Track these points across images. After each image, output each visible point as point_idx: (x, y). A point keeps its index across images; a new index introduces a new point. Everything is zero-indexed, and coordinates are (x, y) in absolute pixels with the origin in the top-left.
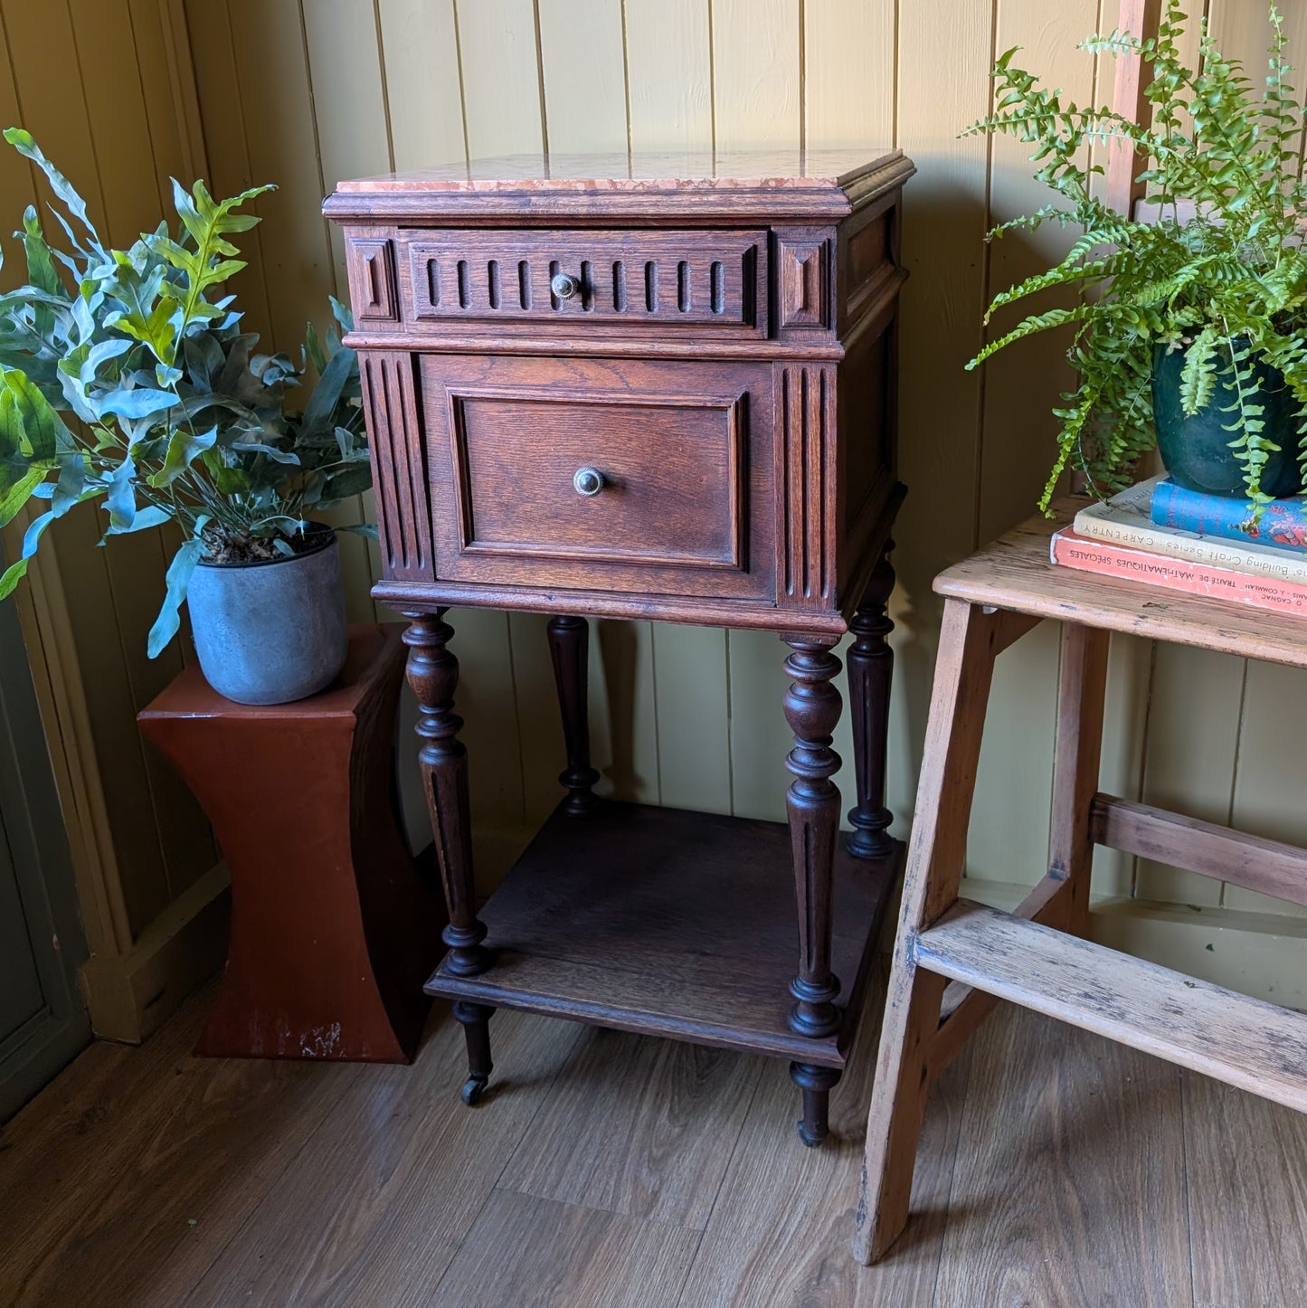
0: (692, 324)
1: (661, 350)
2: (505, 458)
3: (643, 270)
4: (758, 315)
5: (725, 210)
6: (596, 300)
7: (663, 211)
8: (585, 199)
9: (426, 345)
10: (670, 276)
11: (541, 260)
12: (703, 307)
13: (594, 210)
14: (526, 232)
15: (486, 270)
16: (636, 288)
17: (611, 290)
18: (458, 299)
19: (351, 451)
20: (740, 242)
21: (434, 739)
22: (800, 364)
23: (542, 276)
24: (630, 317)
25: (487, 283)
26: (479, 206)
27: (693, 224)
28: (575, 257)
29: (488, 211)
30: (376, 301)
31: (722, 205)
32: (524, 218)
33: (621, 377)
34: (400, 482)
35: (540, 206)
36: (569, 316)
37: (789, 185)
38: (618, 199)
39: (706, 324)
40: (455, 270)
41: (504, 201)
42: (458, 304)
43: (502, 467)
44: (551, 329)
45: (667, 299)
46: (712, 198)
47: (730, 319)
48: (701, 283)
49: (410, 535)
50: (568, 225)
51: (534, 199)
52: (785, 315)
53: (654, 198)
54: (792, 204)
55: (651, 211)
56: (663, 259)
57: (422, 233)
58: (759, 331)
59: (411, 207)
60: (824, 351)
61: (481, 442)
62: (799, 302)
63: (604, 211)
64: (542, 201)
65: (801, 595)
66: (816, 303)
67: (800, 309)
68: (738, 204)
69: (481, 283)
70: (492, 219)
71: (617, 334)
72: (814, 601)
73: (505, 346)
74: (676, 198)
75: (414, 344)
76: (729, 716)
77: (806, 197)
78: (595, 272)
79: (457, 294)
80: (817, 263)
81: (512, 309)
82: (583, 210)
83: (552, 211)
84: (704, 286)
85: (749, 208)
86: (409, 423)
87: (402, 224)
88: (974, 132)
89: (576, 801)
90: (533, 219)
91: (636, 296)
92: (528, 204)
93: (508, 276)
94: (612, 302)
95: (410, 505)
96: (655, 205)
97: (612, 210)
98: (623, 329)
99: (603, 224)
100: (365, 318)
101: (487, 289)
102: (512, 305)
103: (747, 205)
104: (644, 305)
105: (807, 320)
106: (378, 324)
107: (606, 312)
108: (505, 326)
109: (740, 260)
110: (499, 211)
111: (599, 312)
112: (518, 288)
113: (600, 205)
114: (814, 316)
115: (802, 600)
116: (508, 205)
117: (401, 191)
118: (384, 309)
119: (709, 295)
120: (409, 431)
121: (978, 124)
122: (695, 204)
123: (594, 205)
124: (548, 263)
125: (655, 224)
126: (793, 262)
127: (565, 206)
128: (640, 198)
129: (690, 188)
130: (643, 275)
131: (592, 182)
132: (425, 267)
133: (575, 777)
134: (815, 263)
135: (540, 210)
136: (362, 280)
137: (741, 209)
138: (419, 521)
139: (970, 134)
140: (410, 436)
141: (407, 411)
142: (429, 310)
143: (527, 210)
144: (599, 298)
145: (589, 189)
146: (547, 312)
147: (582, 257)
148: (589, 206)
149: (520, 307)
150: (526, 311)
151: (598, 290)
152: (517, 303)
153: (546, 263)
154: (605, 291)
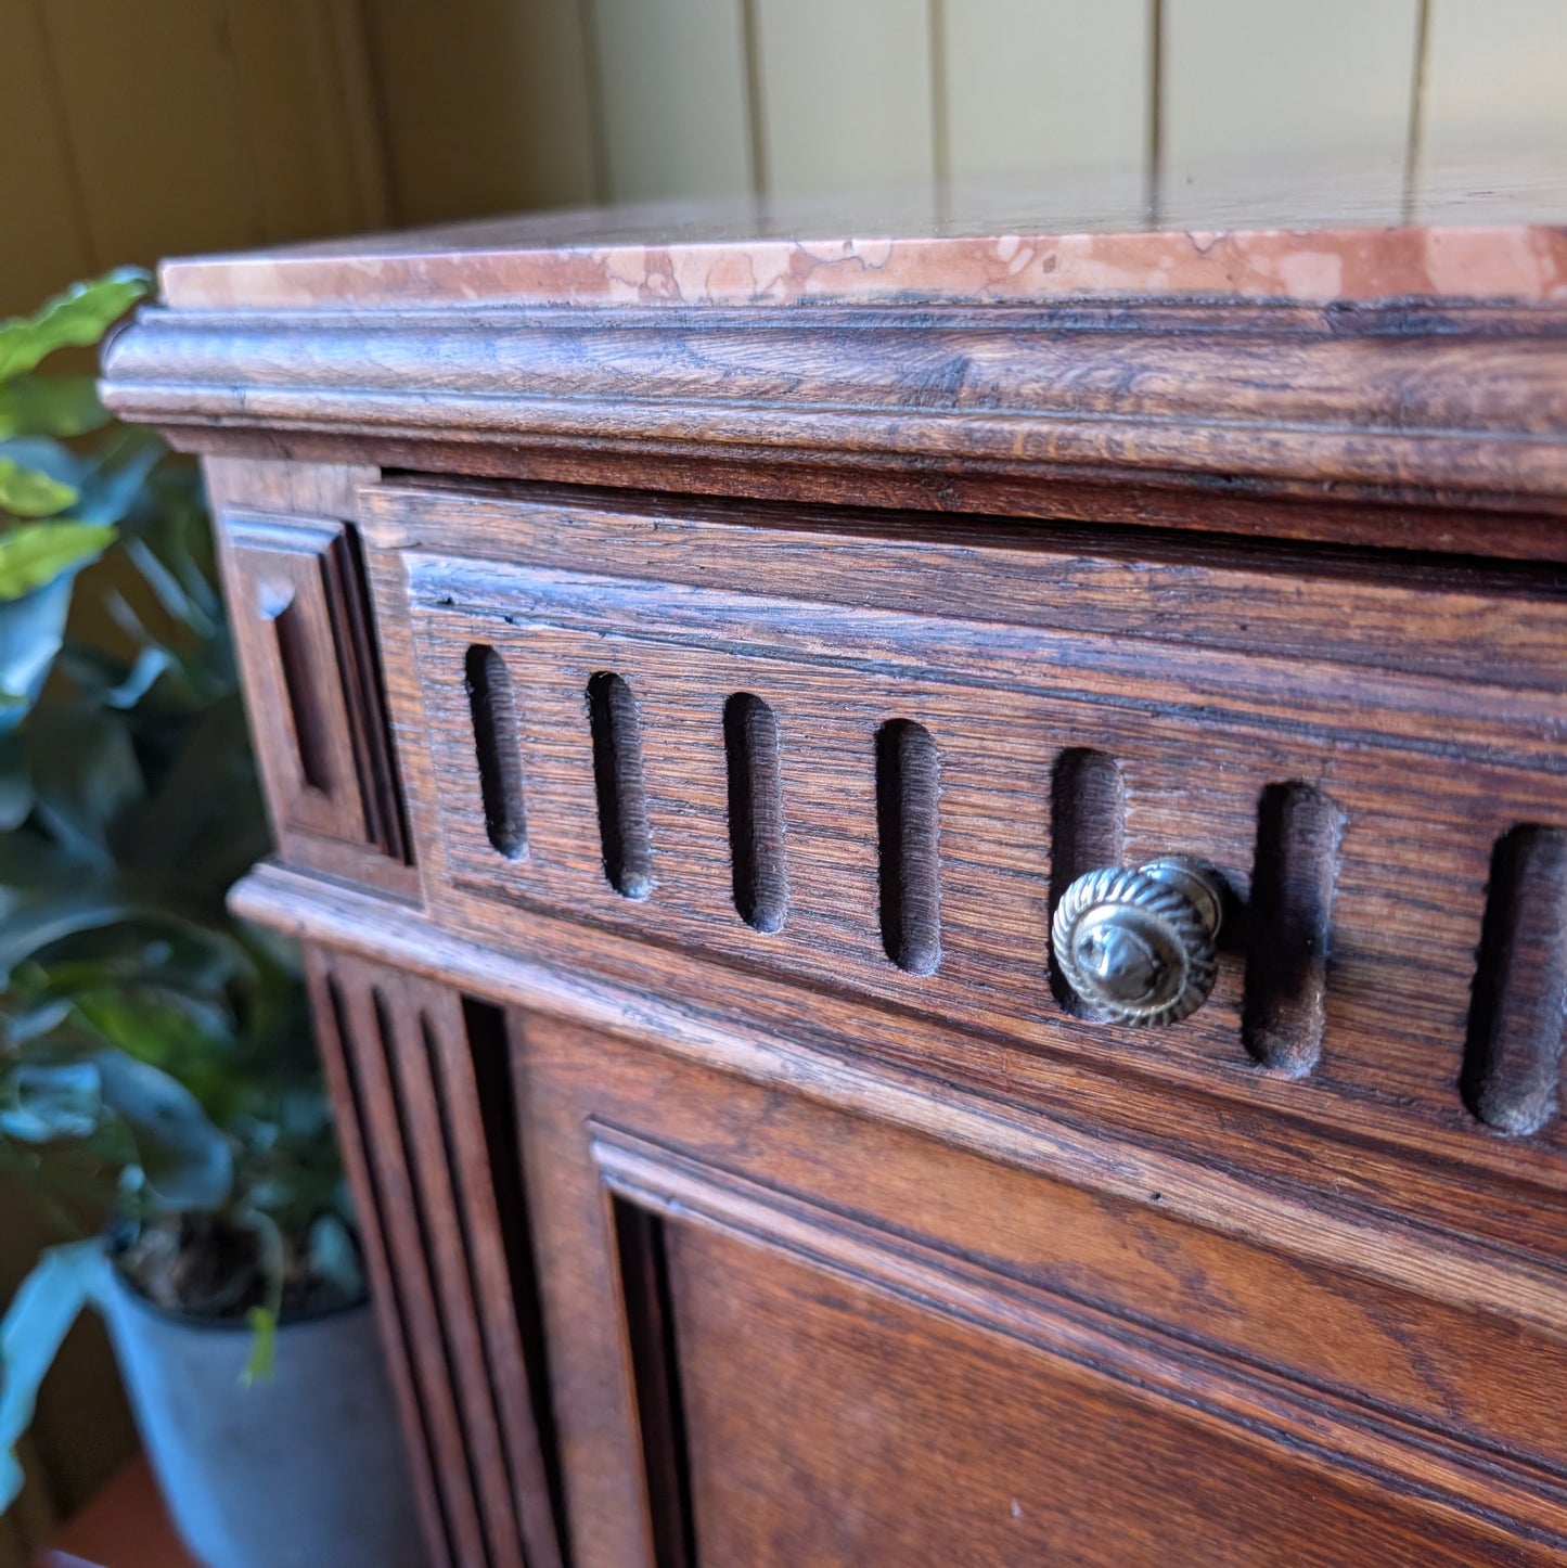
6: (1335, 1021)
11: (1005, 727)
15: (716, 735)
18: (598, 847)
23: (1010, 818)
25: (720, 798)
26: (684, 392)
29: (726, 420)
32: (922, 470)
35: (1022, 406)
40: (579, 710)
41: (816, 364)
42: (599, 866)
51: (987, 359)
64: (1036, 370)
69: (695, 796)
78: (1354, 862)
79: (595, 826)
81: (840, 948)
83: (1095, 438)
92: (950, 389)
94: (1452, 1063)
101: (720, 827)
102: (838, 931)
107: (1405, 1105)
111: (1347, 1093)
112: (869, 856)
113: (1457, 417)
116: (833, 389)
124: (1046, 753)
127: (1186, 407)
132: (460, 677)
135: (1020, 432)
142: (491, 865)
143: (935, 430)
144: (1360, 1013)
145: (1376, 294)
146: (1020, 1013)
147: (1275, 751)
148: (1367, 416)
149: (875, 944)
150: (903, 977)
151: (1358, 971)
152: (855, 924)
153: (1035, 752)
154: (1405, 981)
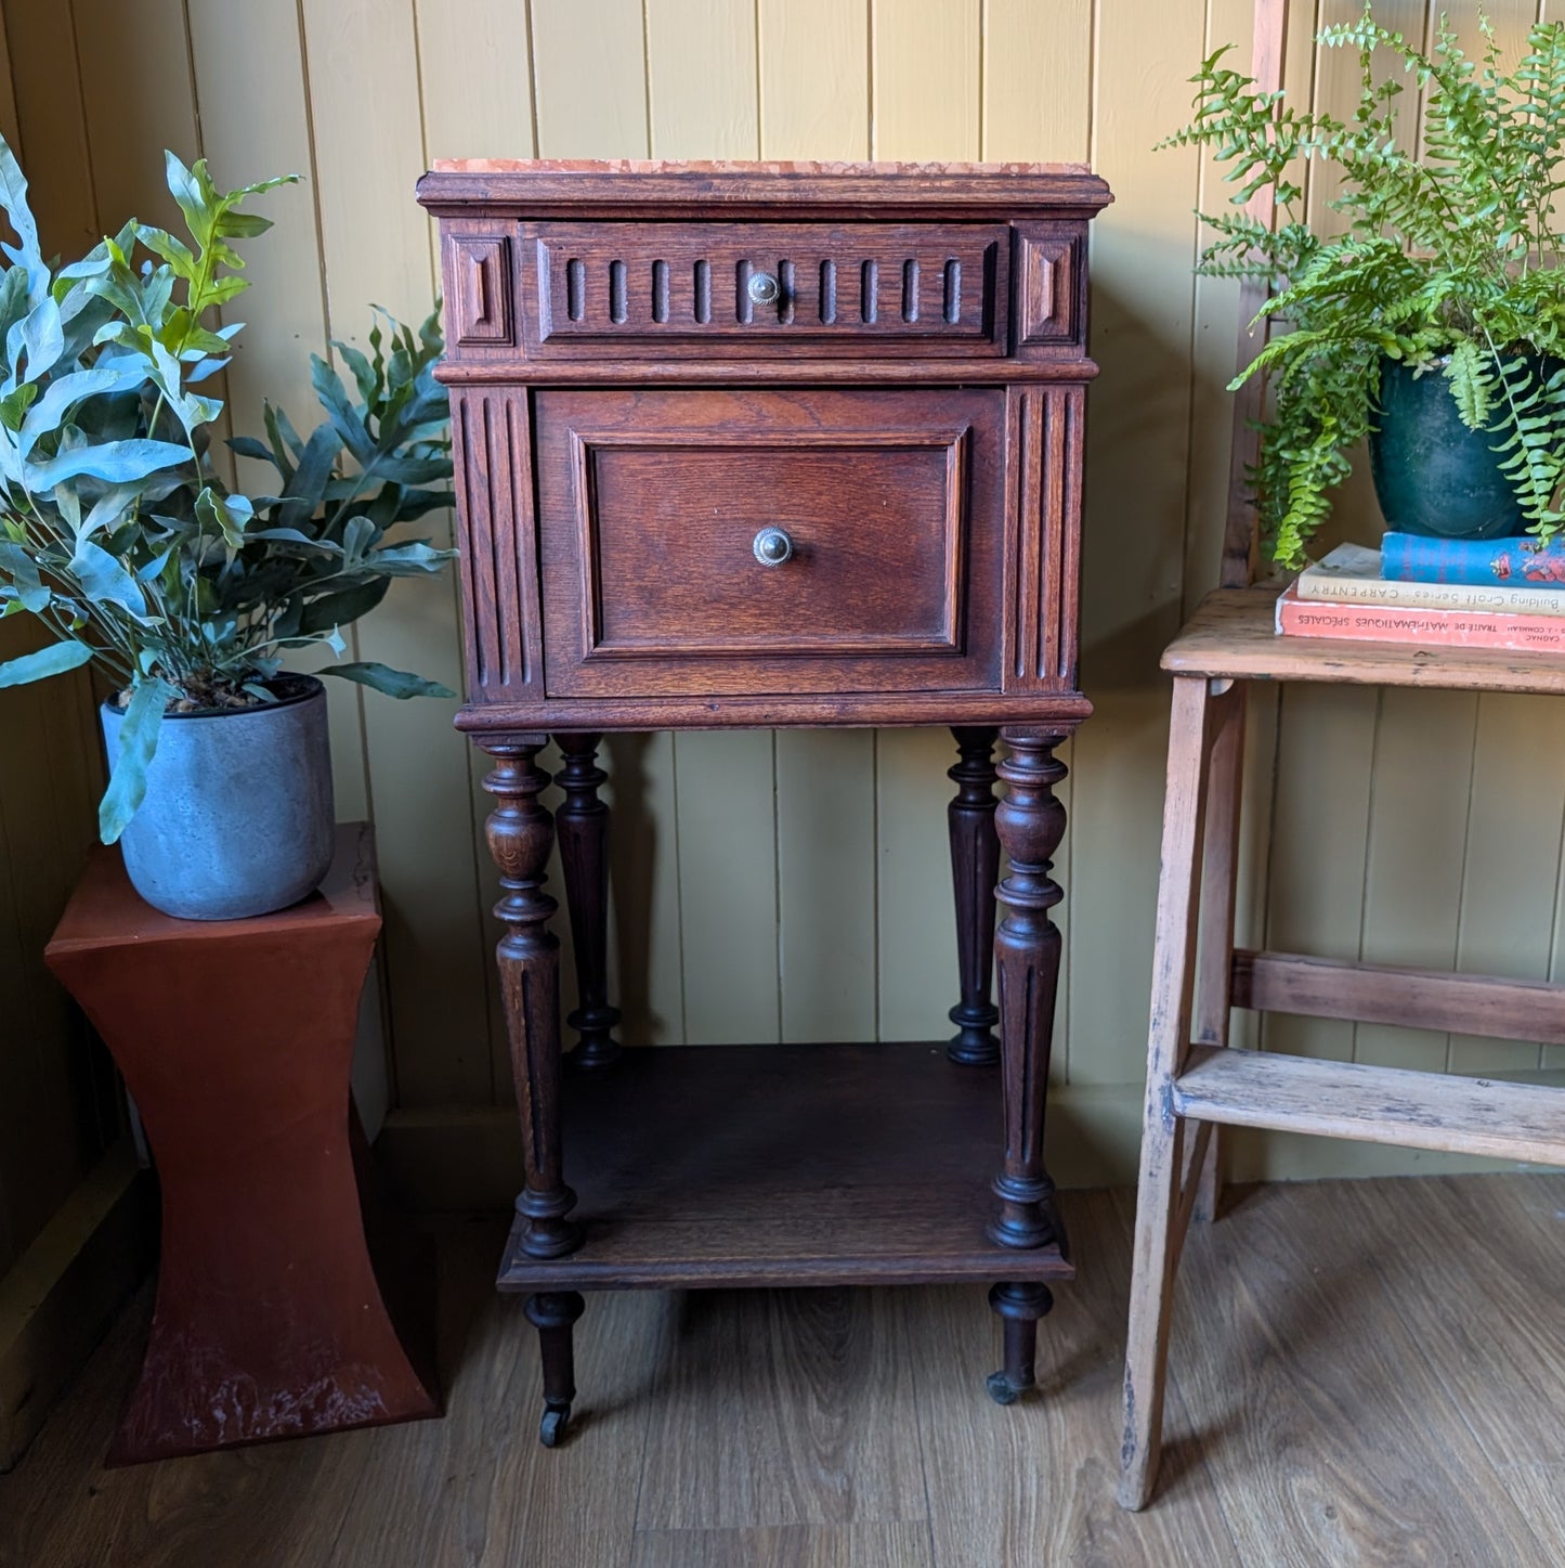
0: (916, 338)
1: (874, 373)
2: (652, 526)
3: (859, 270)
4: (996, 327)
5: (963, 197)
6: (796, 309)
7: (886, 197)
8: (783, 183)
9: (555, 375)
10: (893, 278)
11: (724, 258)
12: (933, 316)
13: (796, 196)
14: (702, 226)
15: (650, 272)
16: (849, 294)
17: (817, 297)
18: (608, 311)
19: (359, 558)
20: (978, 239)
21: (523, 925)
22: (1041, 387)
23: (726, 279)
24: (841, 330)
25: (650, 290)
26: (643, 190)
27: (917, 216)
28: (771, 255)
29: (655, 196)
30: (487, 318)
31: (958, 192)
32: (701, 206)
33: (811, 413)
34: (501, 566)
35: (725, 191)
36: (758, 331)
37: (1035, 171)
38: (827, 183)
39: (934, 338)
40: (606, 272)
41: (677, 184)
42: (608, 318)
43: (645, 539)
44: (730, 349)
45: (888, 307)
46: (946, 183)
47: (967, 330)
48: (931, 286)
49: (510, 636)
50: (756, 216)
51: (716, 182)
52: (1027, 327)
53: (873, 183)
54: (1044, 191)
55: (871, 197)
56: (885, 257)
57: (556, 227)
58: (996, 346)
59: (546, 191)
60: (1074, 369)
61: (617, 507)
62: (1046, 311)
63: (811, 197)
64: (727, 184)
65: (1033, 676)
66: (1066, 312)
67: (1049, 318)
68: (978, 191)
69: (641, 289)
70: (655, 208)
71: (817, 354)
72: (1049, 682)
73: (666, 373)
74: (900, 183)
75: (538, 374)
76: (778, 920)
77: (1060, 184)
78: (796, 274)
79: (608, 305)
80: (1068, 264)
81: (682, 323)
82: (784, 196)
83: (742, 196)
84: (935, 290)
85: (993, 195)
86: (518, 485)
87: (528, 214)
88: (1174, 144)
89: (592, 1049)
90: (713, 208)
91: (848, 303)
92: (709, 188)
93: (675, 279)
94: (817, 312)
95: (515, 595)
96: (875, 190)
97: (821, 197)
98: (825, 348)
99: (802, 215)
100: (467, 342)
101: (650, 297)
102: (683, 318)
103: (989, 191)
104: (858, 314)
105: (1054, 333)
106: (482, 351)
107: (810, 324)
108: (666, 348)
109: (981, 259)
110: (670, 196)
111: (799, 324)
112: (692, 296)
113: (804, 190)
114: (1064, 328)
115: (1035, 682)
116: (682, 189)
117: (528, 171)
118: (496, 329)
119: (942, 300)
120: (519, 494)
121: (1179, 133)
122: (925, 190)
123: (795, 191)
124: (734, 262)
125: (870, 217)
126: (1040, 262)
127: (757, 190)
128: (855, 182)
129: (915, 172)
130: (859, 277)
131: (789, 164)
132: (563, 269)
133: (590, 1016)
134: (1066, 263)
135: (725, 196)
136: (467, 291)
137: (982, 196)
138: (526, 618)
139: (1169, 146)
140: (519, 502)
141: (517, 468)
142: (566, 327)
143: (708, 196)
144: (800, 306)
145: (786, 172)
146: (730, 326)
147: (780, 254)
148: (790, 191)
149: (693, 319)
150: (701, 325)
151: (799, 296)
152: (689, 314)
153: (732, 262)
154: (808, 296)
